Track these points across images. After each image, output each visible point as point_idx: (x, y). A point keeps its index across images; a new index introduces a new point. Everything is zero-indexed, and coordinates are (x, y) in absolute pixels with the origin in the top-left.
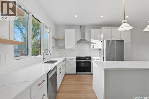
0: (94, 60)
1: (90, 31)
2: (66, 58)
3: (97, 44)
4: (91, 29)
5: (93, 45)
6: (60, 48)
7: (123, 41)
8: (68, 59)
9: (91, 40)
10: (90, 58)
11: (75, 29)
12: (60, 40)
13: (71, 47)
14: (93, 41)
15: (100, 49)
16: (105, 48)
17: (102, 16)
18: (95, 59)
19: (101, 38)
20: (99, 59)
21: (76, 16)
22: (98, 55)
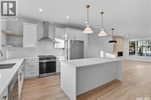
0: (58, 60)
1: (54, 30)
2: (25, 59)
3: (61, 44)
4: (56, 28)
5: (57, 44)
6: (14, 47)
7: (83, 42)
8: (27, 60)
9: (55, 39)
10: (55, 58)
11: (37, 25)
12: (14, 35)
13: (32, 46)
14: (57, 40)
15: (64, 49)
16: (69, 47)
17: (68, 17)
18: (59, 58)
19: (65, 38)
20: (64, 58)
21: (41, 10)
22: (62, 54)
